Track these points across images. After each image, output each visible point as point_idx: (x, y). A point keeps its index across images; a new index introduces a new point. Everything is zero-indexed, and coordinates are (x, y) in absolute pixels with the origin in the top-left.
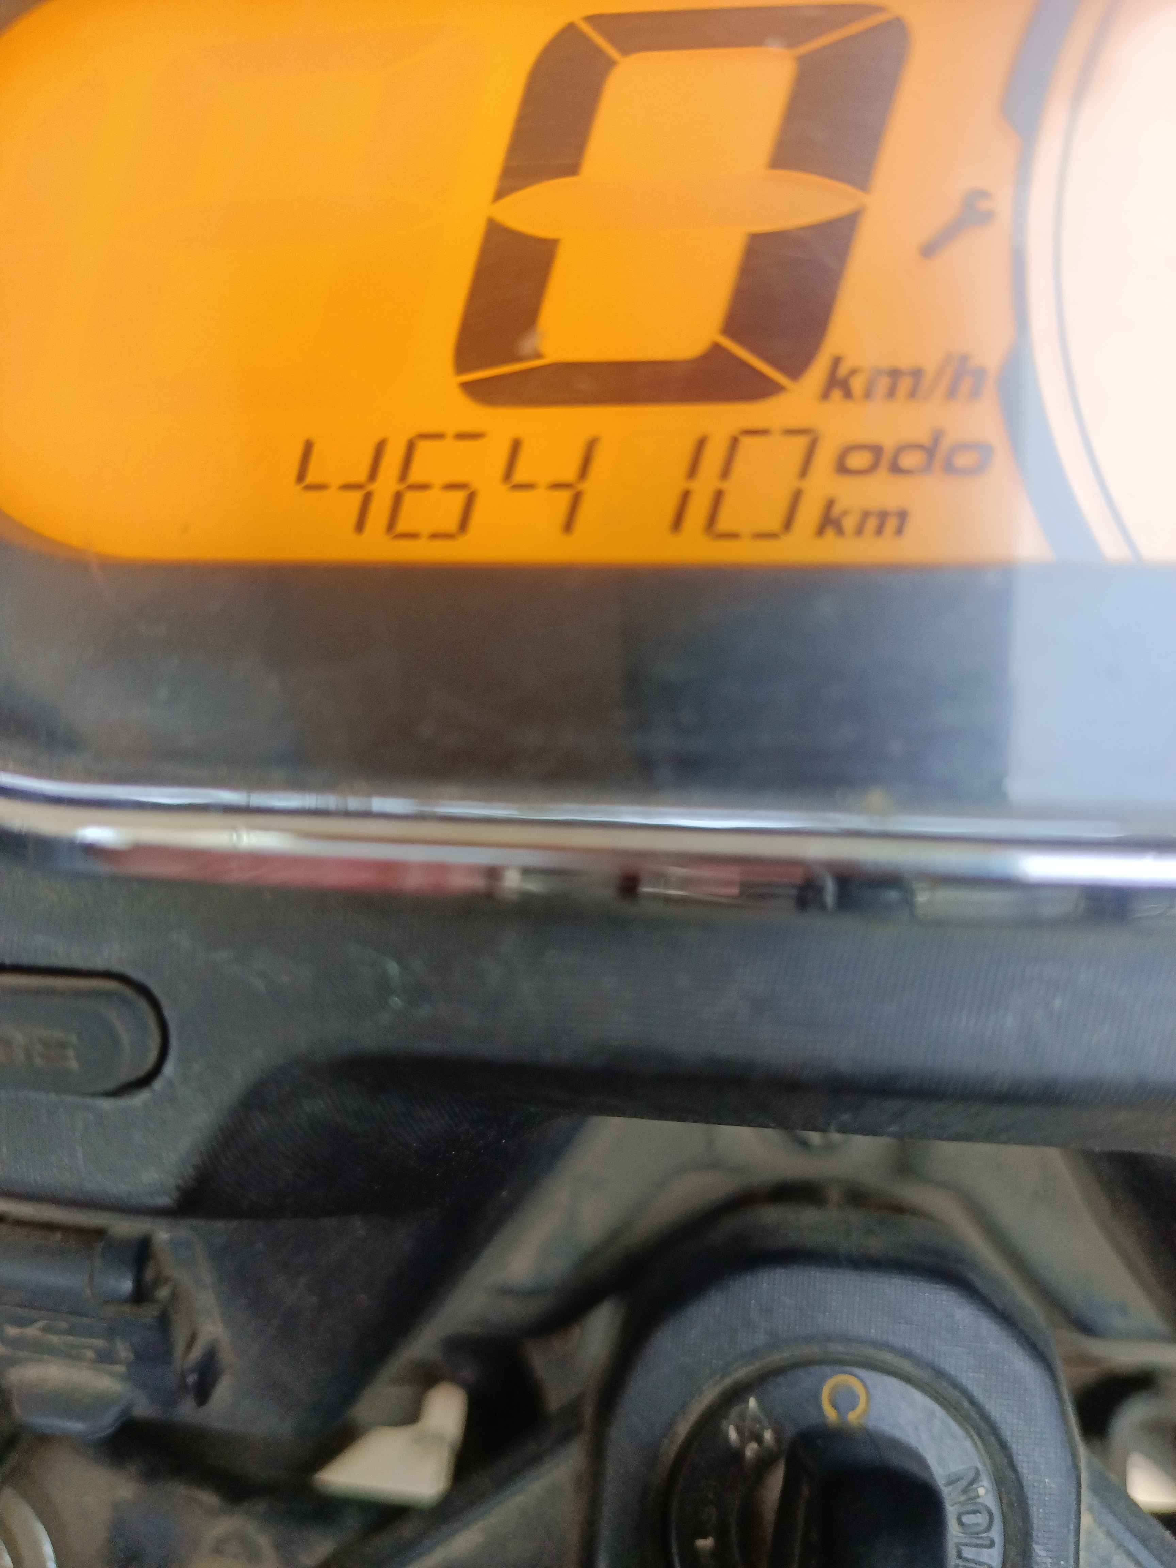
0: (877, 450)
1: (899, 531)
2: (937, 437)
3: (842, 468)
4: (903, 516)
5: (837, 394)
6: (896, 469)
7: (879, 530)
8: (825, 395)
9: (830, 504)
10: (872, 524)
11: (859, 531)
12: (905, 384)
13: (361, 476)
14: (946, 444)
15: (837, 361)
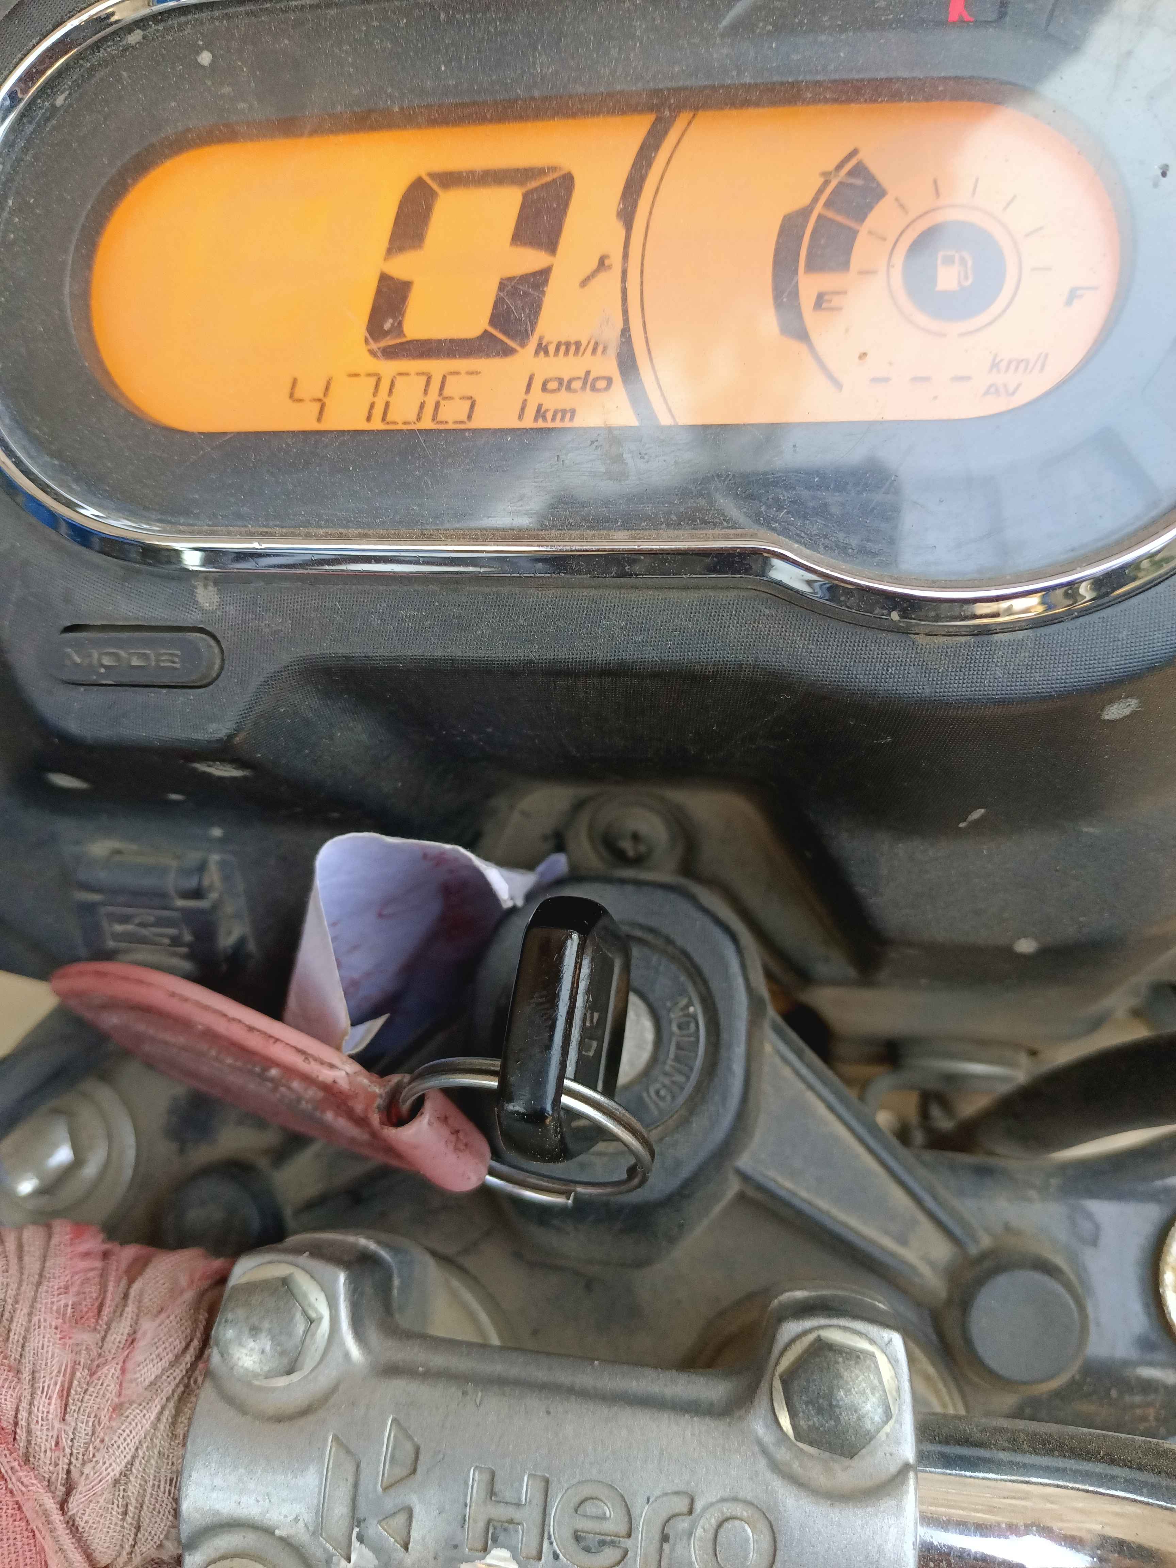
0: (560, 381)
1: (572, 418)
2: (588, 373)
3: (544, 388)
4: (573, 412)
5: (542, 354)
6: (569, 388)
7: (563, 419)
8: (537, 353)
9: (540, 406)
10: (559, 415)
11: (554, 419)
12: (573, 348)
13: (321, 396)
14: (592, 376)
15: (541, 339)
